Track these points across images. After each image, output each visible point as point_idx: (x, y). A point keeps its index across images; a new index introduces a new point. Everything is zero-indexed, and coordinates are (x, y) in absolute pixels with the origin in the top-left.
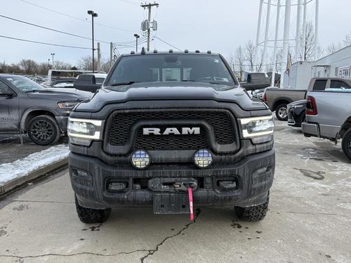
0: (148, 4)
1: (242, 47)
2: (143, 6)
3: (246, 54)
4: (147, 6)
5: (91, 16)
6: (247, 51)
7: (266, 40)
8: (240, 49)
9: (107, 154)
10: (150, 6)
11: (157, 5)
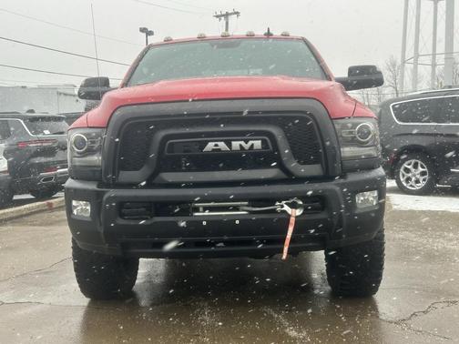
0: (224, 13)
2: (217, 17)
4: (223, 15)
5: (144, 35)
10: (227, 15)
11: (237, 13)
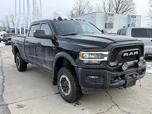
1: (8, 16)
3: (10, 19)
6: (11, 18)
7: (20, 14)
8: (7, 17)
9: (110, 66)
